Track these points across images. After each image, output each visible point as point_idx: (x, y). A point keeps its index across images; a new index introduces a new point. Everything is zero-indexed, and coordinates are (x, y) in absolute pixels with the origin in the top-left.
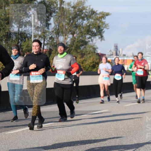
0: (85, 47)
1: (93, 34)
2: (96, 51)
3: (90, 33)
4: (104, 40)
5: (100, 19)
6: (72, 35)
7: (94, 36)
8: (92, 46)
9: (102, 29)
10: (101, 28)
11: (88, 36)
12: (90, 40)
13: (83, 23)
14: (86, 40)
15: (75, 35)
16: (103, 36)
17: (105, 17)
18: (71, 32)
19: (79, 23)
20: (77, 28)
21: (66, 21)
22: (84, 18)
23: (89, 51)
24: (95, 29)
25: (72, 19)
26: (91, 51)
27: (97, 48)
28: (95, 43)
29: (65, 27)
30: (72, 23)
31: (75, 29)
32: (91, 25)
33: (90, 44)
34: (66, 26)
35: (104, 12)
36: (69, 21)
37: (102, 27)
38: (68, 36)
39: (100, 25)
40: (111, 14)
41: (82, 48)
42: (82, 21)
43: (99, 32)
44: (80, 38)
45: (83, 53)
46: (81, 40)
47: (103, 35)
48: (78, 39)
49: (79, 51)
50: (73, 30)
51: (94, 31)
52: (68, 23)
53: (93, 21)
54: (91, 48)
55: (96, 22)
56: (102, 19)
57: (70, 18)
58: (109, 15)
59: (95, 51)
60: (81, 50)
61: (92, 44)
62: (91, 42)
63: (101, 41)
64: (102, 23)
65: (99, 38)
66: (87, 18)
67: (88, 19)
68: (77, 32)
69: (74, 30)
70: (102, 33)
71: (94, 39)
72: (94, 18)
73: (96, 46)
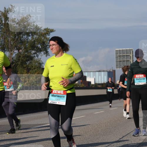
0: (31, 62)
1: (38, 49)
2: (42, 66)
3: (35, 49)
4: (49, 55)
5: (45, 35)
6: (18, 51)
7: (39, 51)
8: (38, 61)
9: (47, 45)
10: (45, 43)
11: (33, 52)
12: (35, 55)
13: (28, 38)
14: (32, 55)
15: (20, 51)
16: (48, 52)
17: (49, 33)
18: (16, 47)
19: (24, 39)
20: (22, 43)
21: (12, 36)
22: (29, 34)
23: (35, 66)
24: (40, 44)
25: (17, 35)
26: (37, 66)
27: (43, 63)
28: (40, 59)
29: (11, 43)
30: (17, 39)
31: (20, 44)
32: (36, 41)
33: (35, 59)
34: (12, 41)
35: (48, 29)
36: (14, 37)
37: (47, 42)
38: (14, 51)
39: (45, 41)
40: (55, 30)
41: (28, 63)
42: (27, 37)
43: (44, 48)
44: (26, 53)
45: (29, 68)
46: (27, 56)
47: (48, 50)
48: (23, 54)
49: (25, 66)
50: (18, 45)
51: (39, 47)
52: (13, 39)
53: (37, 37)
54: (37, 63)
55: (41, 38)
56: (46, 35)
57: (15, 34)
58: (53, 31)
59: (40, 66)
60: (27, 65)
61: (38, 59)
62: (36, 58)
63: (46, 56)
64: (47, 39)
65: (44, 53)
66: (32, 34)
67: (33, 36)
68: (22, 47)
69: (20, 46)
70: (47, 49)
71: (39, 54)
72: (39, 34)
73: (41, 61)
